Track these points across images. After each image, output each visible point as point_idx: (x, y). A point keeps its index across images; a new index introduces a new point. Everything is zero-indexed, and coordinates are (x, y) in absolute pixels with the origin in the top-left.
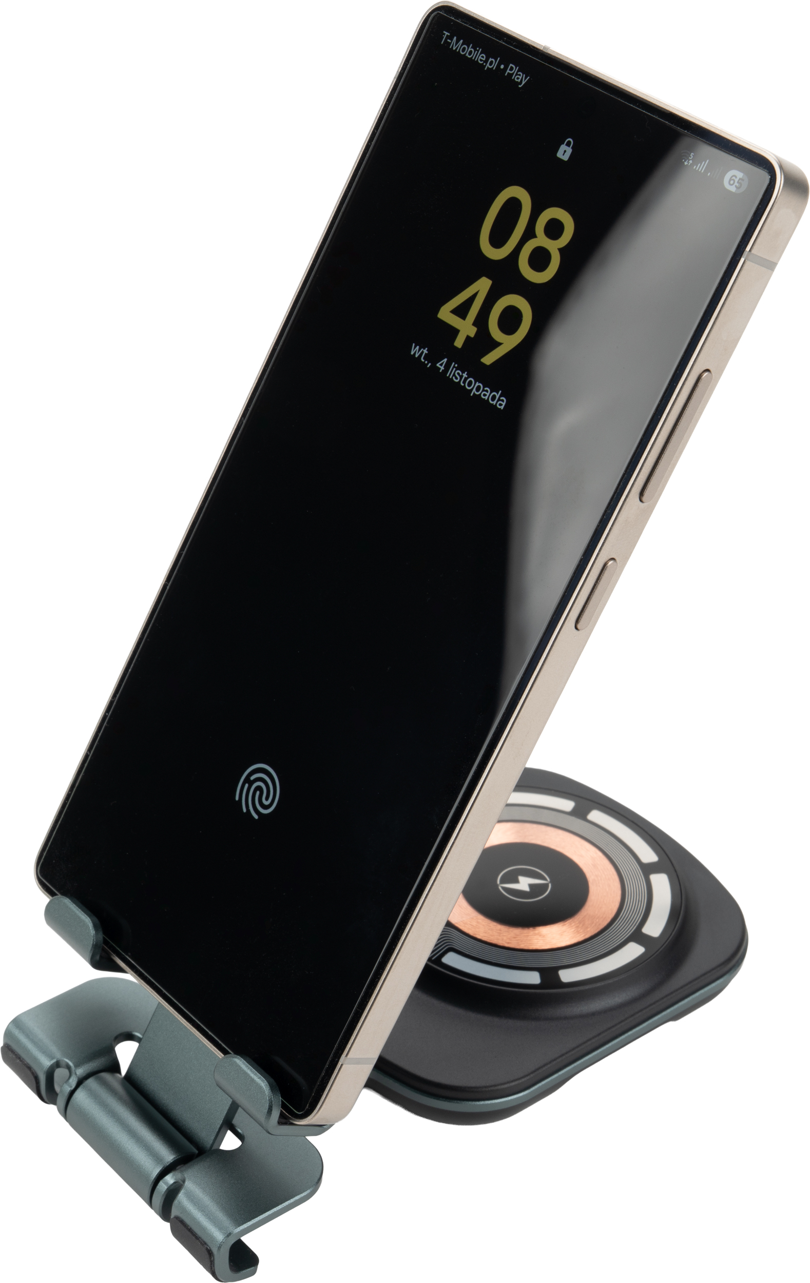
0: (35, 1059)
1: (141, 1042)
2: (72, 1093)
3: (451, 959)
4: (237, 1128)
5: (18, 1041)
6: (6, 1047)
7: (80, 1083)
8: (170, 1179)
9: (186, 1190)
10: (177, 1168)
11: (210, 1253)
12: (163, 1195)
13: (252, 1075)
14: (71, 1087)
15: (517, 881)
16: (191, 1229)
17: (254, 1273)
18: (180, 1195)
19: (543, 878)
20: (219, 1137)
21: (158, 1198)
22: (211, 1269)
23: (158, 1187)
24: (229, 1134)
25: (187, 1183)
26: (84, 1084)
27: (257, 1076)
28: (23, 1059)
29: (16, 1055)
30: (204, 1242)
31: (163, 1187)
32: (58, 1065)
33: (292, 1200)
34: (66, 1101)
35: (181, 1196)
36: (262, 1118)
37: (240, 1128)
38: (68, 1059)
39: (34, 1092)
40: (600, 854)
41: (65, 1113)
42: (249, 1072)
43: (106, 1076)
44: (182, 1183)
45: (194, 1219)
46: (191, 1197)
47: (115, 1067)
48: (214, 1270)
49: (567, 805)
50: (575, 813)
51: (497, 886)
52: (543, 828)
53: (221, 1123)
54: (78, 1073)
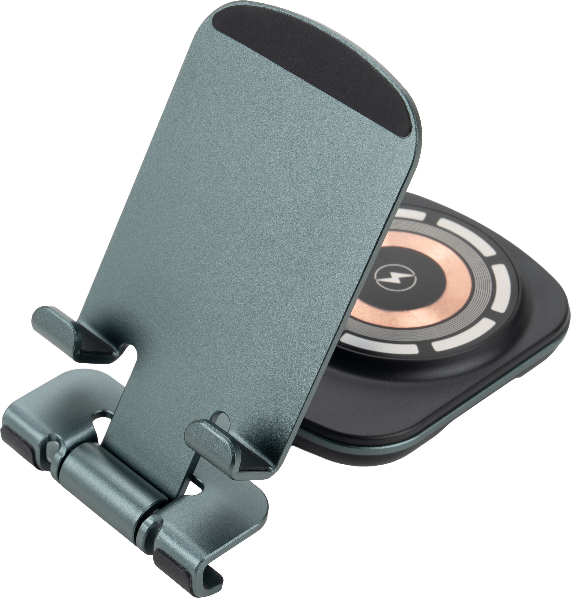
0: (30, 436)
1: (114, 418)
2: (63, 460)
3: (348, 339)
4: (197, 479)
5: (15, 423)
6: (5, 428)
7: (68, 452)
8: (150, 520)
9: (165, 528)
10: (154, 512)
11: (188, 575)
12: (145, 533)
13: (217, 435)
14: (62, 455)
15: (390, 276)
16: (171, 557)
17: (220, 589)
18: (160, 532)
19: (409, 273)
20: (183, 486)
21: (141, 537)
22: (190, 587)
23: (141, 528)
24: (191, 484)
25: (165, 523)
26: (72, 453)
27: (221, 435)
28: (20, 436)
29: (14, 433)
30: (183, 567)
31: (144, 527)
32: (49, 439)
33: (248, 531)
34: (58, 466)
35: (161, 535)
36: (227, 468)
37: (199, 479)
38: (58, 434)
39: (30, 462)
40: (451, 252)
41: (58, 477)
42: (214, 432)
43: (87, 445)
44: (160, 523)
45: (173, 550)
46: (169, 533)
47: (93, 438)
48: (192, 588)
49: (421, 215)
50: (427, 221)
51: (375, 281)
52: (404, 234)
53: (185, 475)
54: (66, 444)
